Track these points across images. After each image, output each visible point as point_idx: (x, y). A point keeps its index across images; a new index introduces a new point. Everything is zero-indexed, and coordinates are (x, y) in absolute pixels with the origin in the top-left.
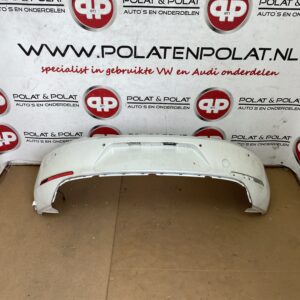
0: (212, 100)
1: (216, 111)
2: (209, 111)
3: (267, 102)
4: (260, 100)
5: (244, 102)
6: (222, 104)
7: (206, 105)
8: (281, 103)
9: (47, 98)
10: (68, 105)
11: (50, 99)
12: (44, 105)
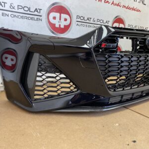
0: (118, 24)
4: (135, 27)
9: (14, 8)
10: (32, 19)
11: (16, 10)
12: (9, 15)
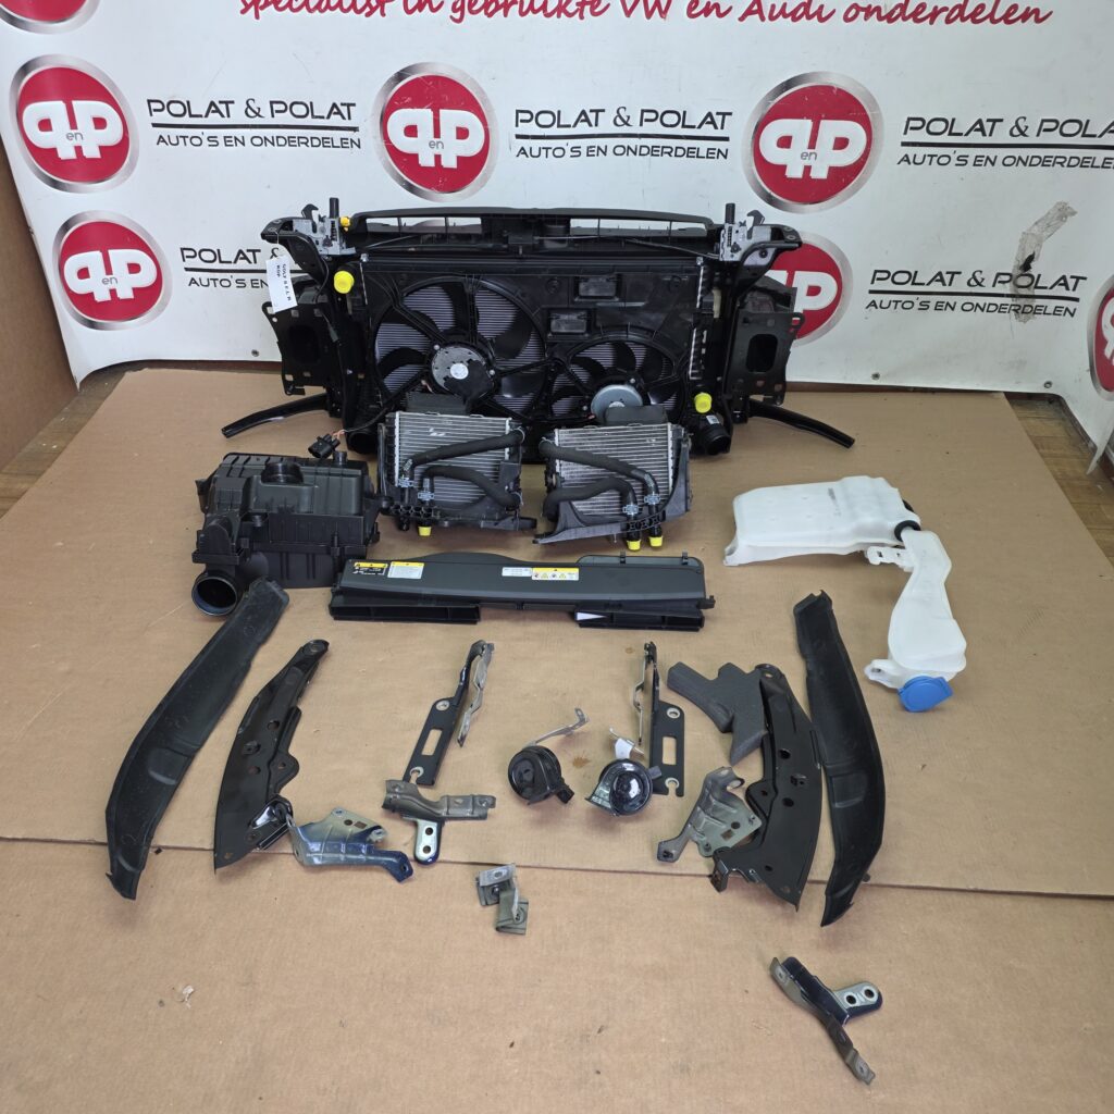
0: (808, 124)
1: (819, 172)
2: (795, 172)
3: (1002, 135)
4: (979, 126)
5: (922, 136)
6: (841, 143)
7: (785, 142)
8: (1055, 138)
9: (258, 114)
10: (324, 142)
11: (268, 120)
12: (247, 141)
